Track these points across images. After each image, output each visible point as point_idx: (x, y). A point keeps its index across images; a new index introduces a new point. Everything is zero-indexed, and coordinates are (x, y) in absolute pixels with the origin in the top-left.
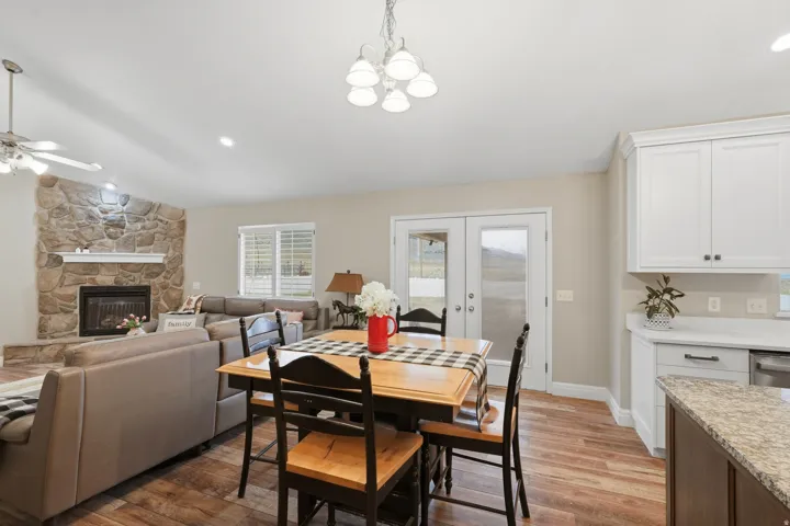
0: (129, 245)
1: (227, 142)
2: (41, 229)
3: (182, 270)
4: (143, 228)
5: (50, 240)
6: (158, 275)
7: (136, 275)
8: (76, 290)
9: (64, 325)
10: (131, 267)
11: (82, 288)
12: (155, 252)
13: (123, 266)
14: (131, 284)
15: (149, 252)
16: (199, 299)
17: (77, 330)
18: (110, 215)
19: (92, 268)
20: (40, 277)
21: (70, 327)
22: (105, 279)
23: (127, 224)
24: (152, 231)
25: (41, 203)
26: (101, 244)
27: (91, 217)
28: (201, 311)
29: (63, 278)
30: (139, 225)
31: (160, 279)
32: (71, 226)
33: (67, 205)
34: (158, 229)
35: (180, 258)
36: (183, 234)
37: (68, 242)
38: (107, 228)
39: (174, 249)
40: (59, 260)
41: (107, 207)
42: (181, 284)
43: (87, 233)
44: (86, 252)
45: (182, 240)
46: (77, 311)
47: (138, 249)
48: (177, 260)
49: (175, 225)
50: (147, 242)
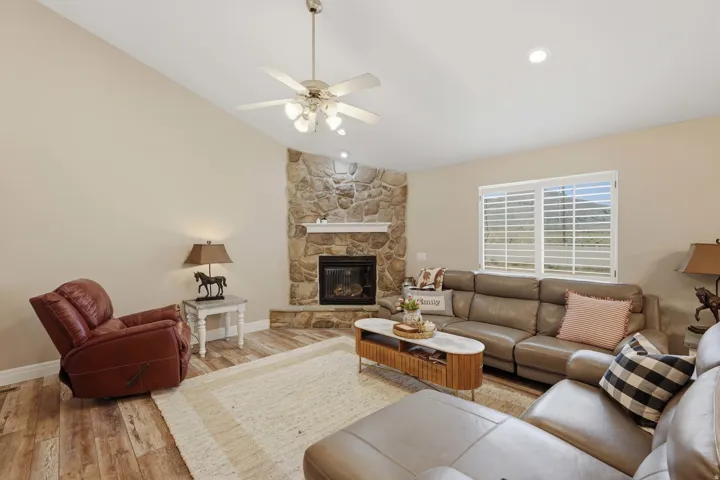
0: (357, 214)
1: (538, 56)
2: (290, 202)
3: (405, 239)
4: (370, 196)
5: (297, 212)
6: (383, 244)
7: (364, 245)
8: (315, 260)
9: (308, 294)
10: (360, 237)
11: (321, 258)
12: (380, 221)
13: (353, 235)
14: (360, 254)
15: (374, 221)
16: (439, 274)
17: (317, 298)
18: (342, 185)
19: (328, 237)
20: (292, 247)
21: (312, 296)
22: (339, 249)
23: (356, 193)
24: (377, 199)
25: (290, 178)
26: (336, 215)
27: (327, 188)
28: (444, 288)
29: (307, 248)
30: (366, 193)
31: (385, 249)
32: (310, 198)
33: (308, 177)
34: (382, 197)
35: (402, 228)
36: (405, 201)
37: (309, 213)
38: (339, 198)
39: (397, 218)
40: (303, 230)
41: (339, 177)
42: (404, 255)
43: (324, 204)
44: (325, 222)
45: (404, 207)
46: (317, 280)
47: (366, 218)
48: (400, 229)
49: (398, 191)
50: (373, 211)
